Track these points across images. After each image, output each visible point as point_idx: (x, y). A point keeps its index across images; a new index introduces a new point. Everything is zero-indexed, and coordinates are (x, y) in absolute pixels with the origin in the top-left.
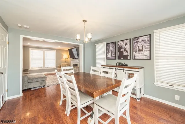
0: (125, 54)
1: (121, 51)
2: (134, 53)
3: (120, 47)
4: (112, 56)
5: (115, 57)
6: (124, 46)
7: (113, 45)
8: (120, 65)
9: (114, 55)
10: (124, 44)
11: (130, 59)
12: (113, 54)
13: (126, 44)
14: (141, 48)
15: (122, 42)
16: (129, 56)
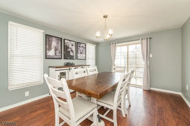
0: (71, 54)
1: (68, 50)
2: (78, 54)
3: (66, 46)
4: (56, 55)
5: (61, 56)
6: (70, 46)
7: (58, 41)
8: (68, 65)
9: (60, 54)
10: (71, 44)
11: (75, 59)
12: (57, 52)
13: (72, 45)
14: (81, 52)
15: (68, 41)
16: (75, 56)
